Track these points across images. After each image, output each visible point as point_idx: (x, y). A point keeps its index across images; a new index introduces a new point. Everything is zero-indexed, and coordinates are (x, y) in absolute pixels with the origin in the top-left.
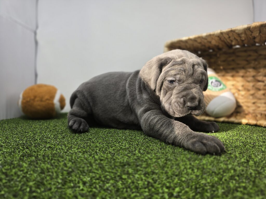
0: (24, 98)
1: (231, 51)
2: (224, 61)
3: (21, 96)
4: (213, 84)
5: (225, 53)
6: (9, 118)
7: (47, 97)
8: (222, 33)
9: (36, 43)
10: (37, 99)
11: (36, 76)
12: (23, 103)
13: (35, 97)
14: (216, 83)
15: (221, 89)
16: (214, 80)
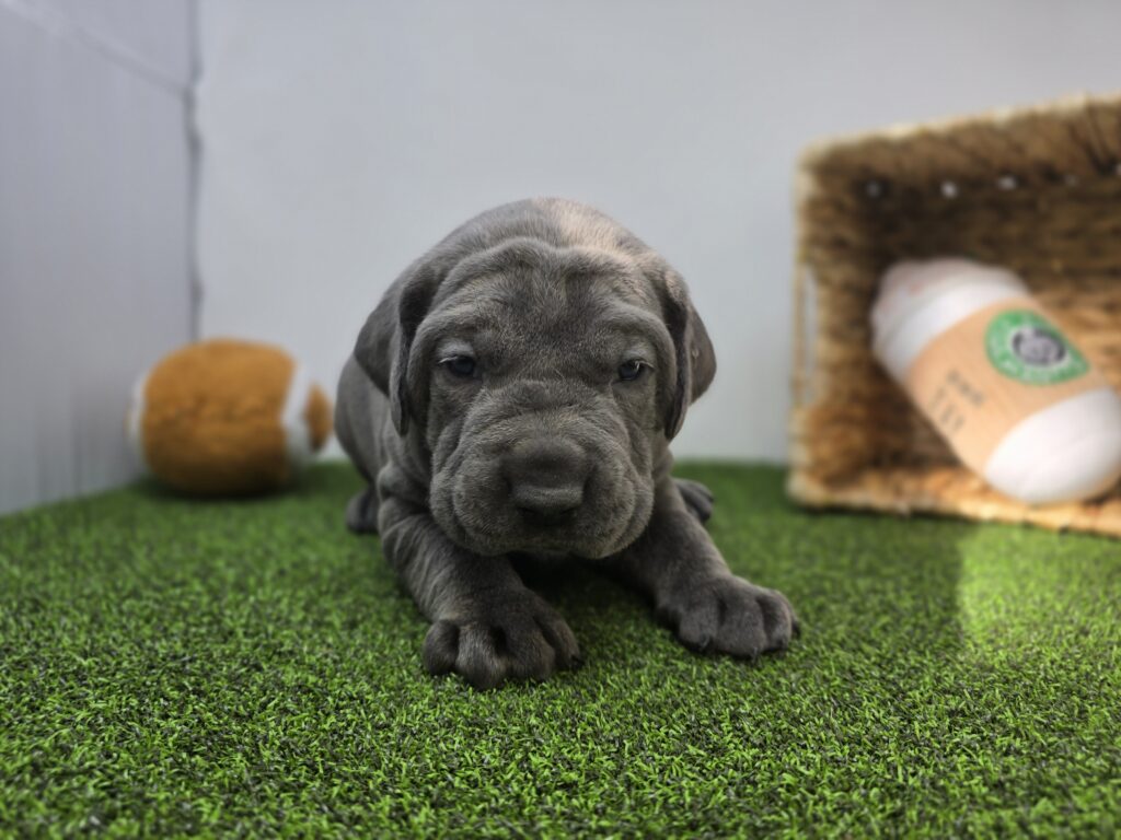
0: (153, 405)
1: (1108, 187)
2: (1072, 235)
3: (138, 392)
4: (1024, 348)
5: (1079, 196)
7: (251, 401)
8: (1092, 111)
9: (194, 144)
10: (209, 410)
11: (196, 293)
12: (147, 427)
13: (201, 400)
14: (1040, 343)
15: (1064, 377)
16: (1027, 330)
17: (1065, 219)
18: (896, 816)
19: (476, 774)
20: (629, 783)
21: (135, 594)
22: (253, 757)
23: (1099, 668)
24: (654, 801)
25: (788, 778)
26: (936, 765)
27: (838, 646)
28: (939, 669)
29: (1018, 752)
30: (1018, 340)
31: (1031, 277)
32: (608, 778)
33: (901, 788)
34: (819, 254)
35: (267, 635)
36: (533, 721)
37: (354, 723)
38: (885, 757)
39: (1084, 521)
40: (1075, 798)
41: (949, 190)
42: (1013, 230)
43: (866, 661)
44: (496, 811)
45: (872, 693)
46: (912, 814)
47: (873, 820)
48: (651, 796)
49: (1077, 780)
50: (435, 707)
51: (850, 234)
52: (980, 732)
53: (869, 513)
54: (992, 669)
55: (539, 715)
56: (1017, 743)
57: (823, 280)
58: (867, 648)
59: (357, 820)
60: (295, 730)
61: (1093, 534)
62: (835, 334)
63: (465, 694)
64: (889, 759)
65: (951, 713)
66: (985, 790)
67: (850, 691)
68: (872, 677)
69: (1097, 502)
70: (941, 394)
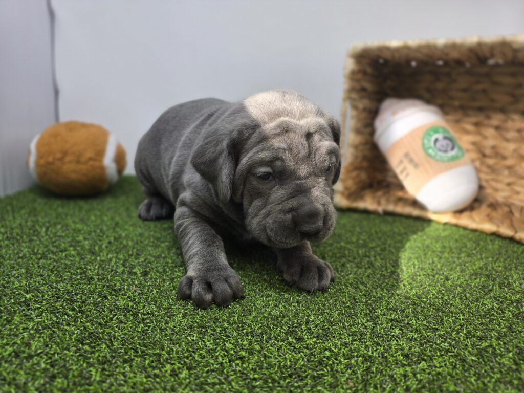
0: (40, 156)
1: (483, 70)
2: (465, 90)
3: (33, 146)
4: (438, 144)
5: (469, 73)
6: (11, 192)
7: (89, 154)
11: (56, 93)
12: (38, 165)
13: (65, 153)
14: (446, 142)
15: (454, 159)
16: (439, 136)
17: (463, 82)
18: (368, 370)
19: (203, 352)
20: (265, 356)
21: (44, 256)
23: (451, 298)
24: (275, 364)
25: (328, 353)
26: (384, 346)
27: (349, 286)
28: (389, 298)
29: (416, 340)
30: (436, 140)
31: (444, 108)
32: (257, 353)
33: (370, 357)
34: (354, 95)
35: (108, 280)
36: (226, 325)
37: (151, 327)
38: (365, 342)
39: (454, 220)
40: (435, 361)
41: (414, 64)
42: (440, 85)
43: (361, 294)
44: (213, 371)
45: (362, 310)
46: (374, 369)
47: (359, 372)
48: (274, 362)
49: (436, 353)
50: (185, 318)
51: (368, 85)
52: (402, 330)
54: (409, 298)
55: (229, 322)
56: (416, 336)
57: (355, 107)
58: (361, 287)
59: (156, 376)
60: (126, 331)
61: (456, 226)
62: (358, 131)
63: (197, 312)
64: (367, 344)
65: (392, 320)
66: (401, 358)
67: (353, 309)
68: (362, 302)
69: (460, 212)
70: (401, 162)
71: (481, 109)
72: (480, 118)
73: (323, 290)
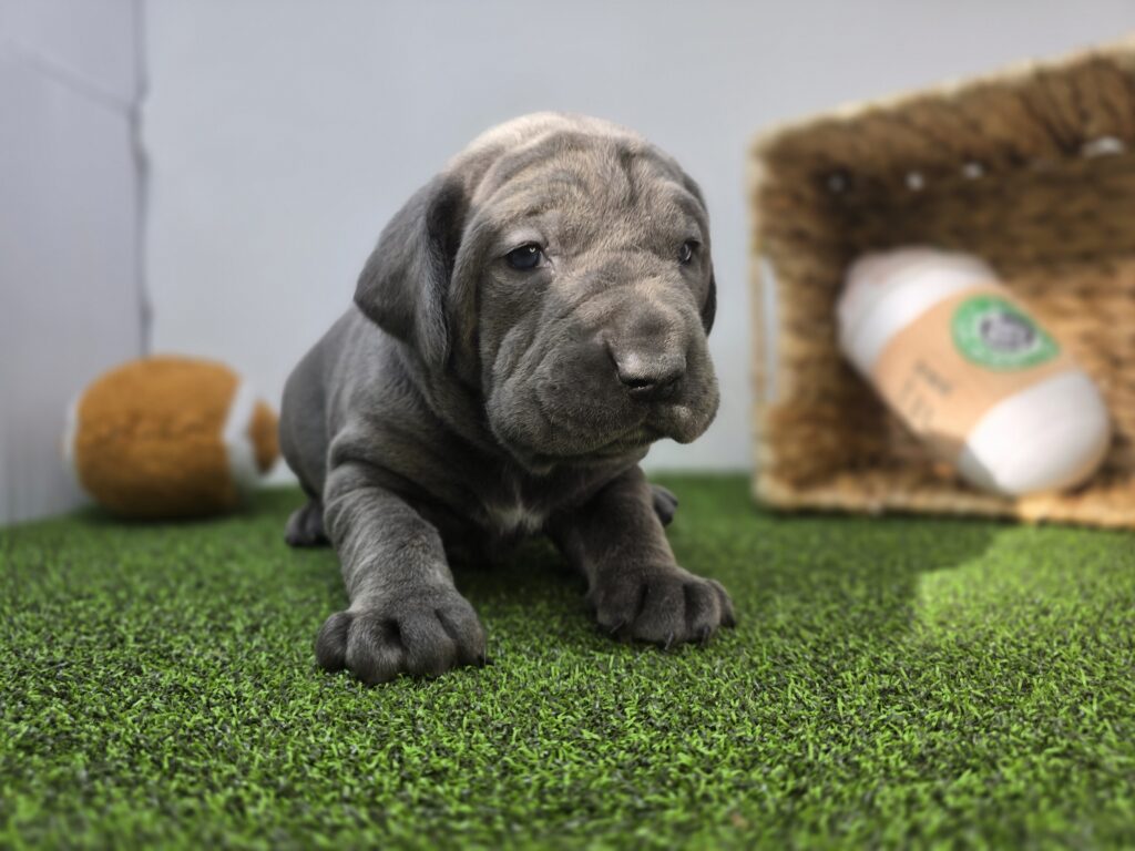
0: (86, 425)
1: (1076, 167)
2: (1043, 219)
3: (72, 415)
4: (993, 334)
5: (1047, 180)
7: (189, 416)
8: (1042, 77)
9: (141, 163)
10: (144, 427)
11: (145, 316)
13: (135, 417)
14: (1009, 328)
15: (1034, 361)
16: (994, 315)
17: (1033, 203)
18: (797, 793)
19: (337, 765)
20: (506, 769)
22: (96, 755)
23: (1055, 644)
24: (529, 786)
25: (685, 759)
26: (854, 741)
27: (775, 634)
28: (880, 650)
29: (949, 727)
30: (986, 327)
31: (1002, 265)
32: (484, 764)
33: (810, 765)
34: (776, 245)
35: (158, 639)
36: (420, 712)
37: (221, 720)
38: (798, 735)
39: (1061, 511)
40: (1003, 769)
41: (916, 182)
42: (982, 218)
43: (803, 647)
44: (347, 801)
45: (801, 676)
46: (817, 791)
47: (769, 796)
48: (527, 781)
49: (1008, 752)
50: (318, 703)
51: (807, 223)
52: (911, 709)
53: (839, 515)
54: (938, 649)
55: (429, 707)
56: (950, 718)
57: (782, 274)
58: (805, 633)
59: (189, 812)
60: (155, 729)
61: (1072, 525)
62: (798, 328)
63: (354, 690)
64: (803, 737)
65: (883, 692)
66: (903, 764)
67: (777, 675)
68: (805, 660)
69: (1076, 491)
70: (909, 386)
71: (1088, 257)
72: (1090, 276)
73: (699, 640)
